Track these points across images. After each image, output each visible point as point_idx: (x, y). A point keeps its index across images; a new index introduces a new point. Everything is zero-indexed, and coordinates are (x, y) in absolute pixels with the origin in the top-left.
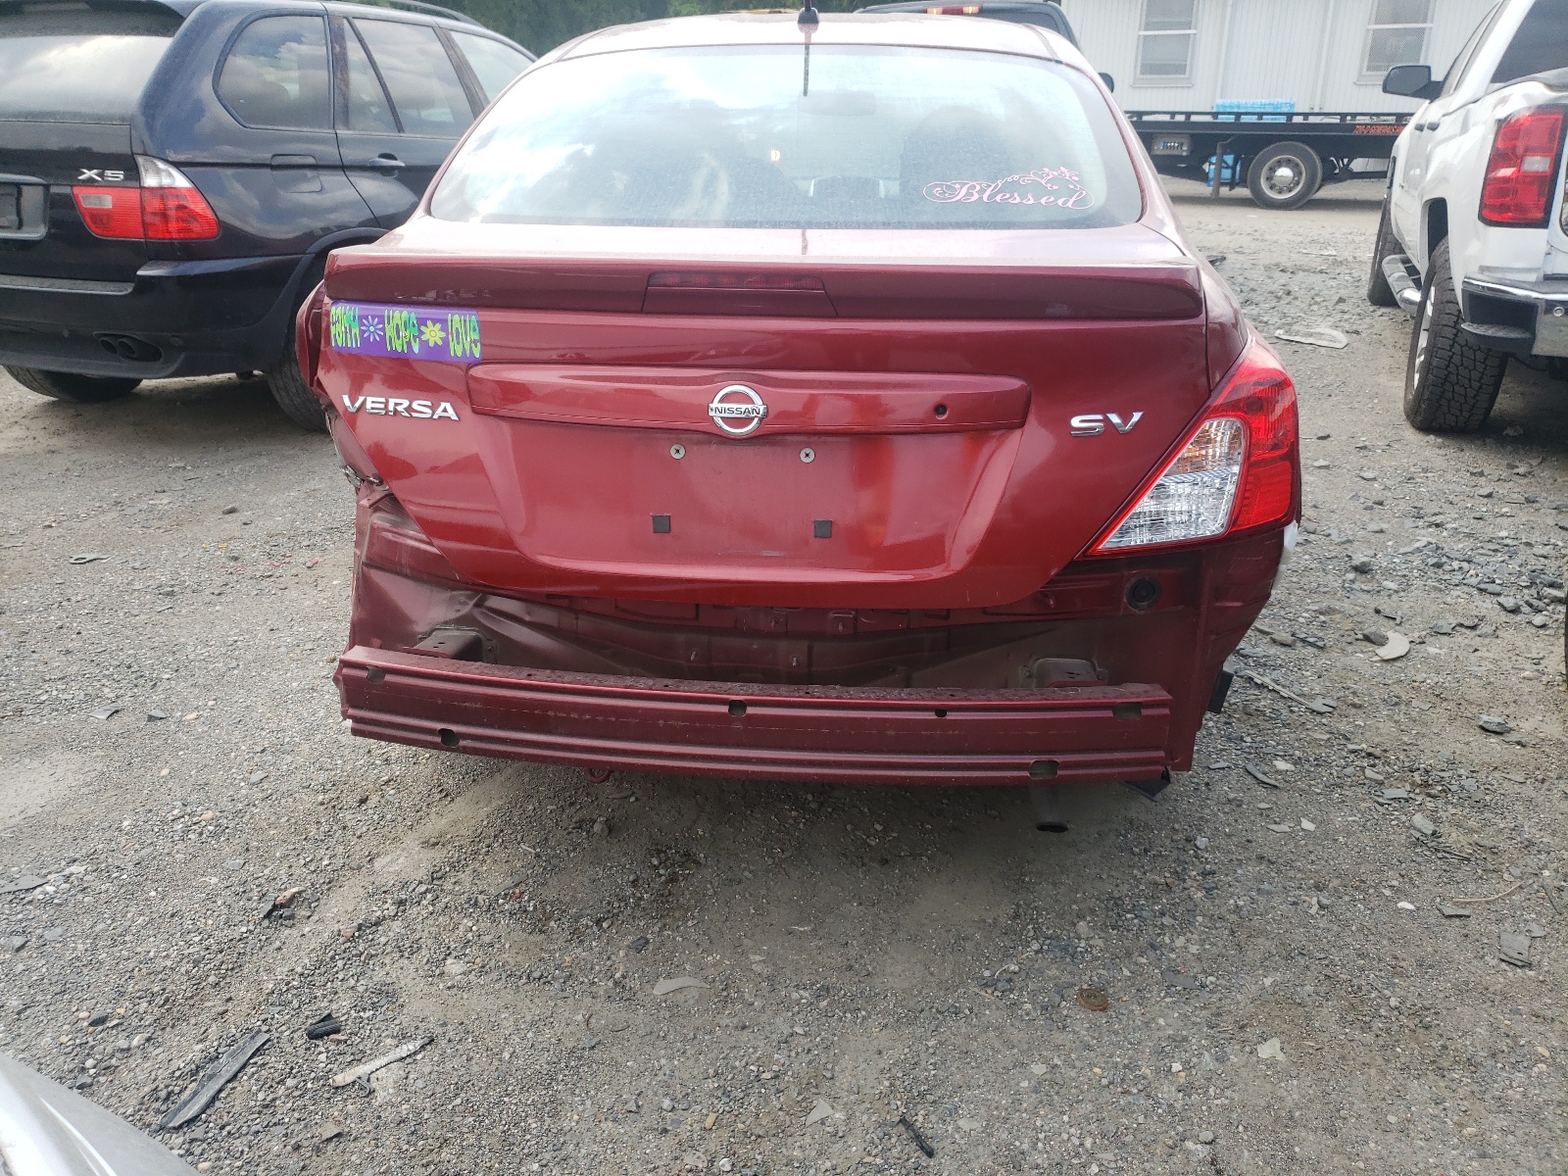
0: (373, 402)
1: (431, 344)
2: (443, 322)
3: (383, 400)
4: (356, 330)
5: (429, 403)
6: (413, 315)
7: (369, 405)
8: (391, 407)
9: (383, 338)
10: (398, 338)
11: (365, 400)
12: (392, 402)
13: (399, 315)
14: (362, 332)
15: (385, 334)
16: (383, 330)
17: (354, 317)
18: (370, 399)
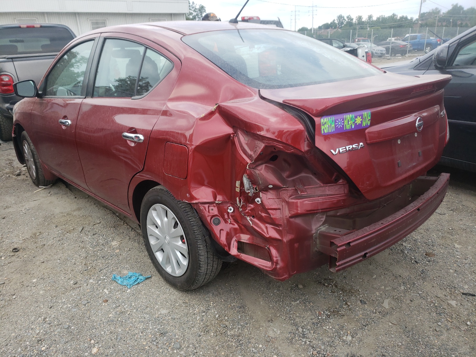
0: (342, 149)
1: (358, 124)
2: (362, 116)
3: (344, 147)
4: (333, 125)
5: (357, 144)
6: (353, 115)
7: (341, 151)
8: (348, 149)
9: (343, 126)
10: (348, 125)
11: (339, 149)
12: (347, 147)
13: (349, 116)
14: (335, 125)
15: (344, 124)
16: (344, 123)
17: (333, 120)
18: (340, 149)
